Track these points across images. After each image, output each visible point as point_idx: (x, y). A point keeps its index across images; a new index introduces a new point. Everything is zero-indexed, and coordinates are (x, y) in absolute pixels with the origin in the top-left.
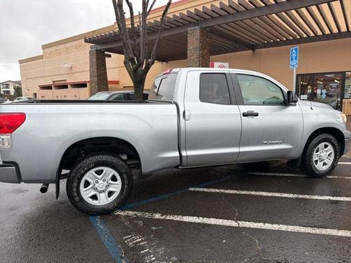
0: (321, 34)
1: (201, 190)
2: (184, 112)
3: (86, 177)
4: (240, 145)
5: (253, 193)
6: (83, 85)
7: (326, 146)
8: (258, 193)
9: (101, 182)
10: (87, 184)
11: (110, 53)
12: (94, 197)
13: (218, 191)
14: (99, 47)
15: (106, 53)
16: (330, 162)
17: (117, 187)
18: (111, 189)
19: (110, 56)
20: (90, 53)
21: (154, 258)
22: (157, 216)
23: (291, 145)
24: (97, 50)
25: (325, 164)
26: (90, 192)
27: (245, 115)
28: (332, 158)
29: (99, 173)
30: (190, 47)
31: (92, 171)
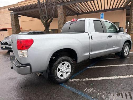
0: (96, 10)
1: (92, 67)
2: (91, 36)
3: (59, 67)
4: (107, 48)
5: (111, 66)
6: (6, 30)
7: (127, 47)
8: (113, 66)
9: (64, 68)
10: (59, 70)
11: (20, 15)
12: (62, 75)
13: (99, 67)
14: (15, 13)
15: (18, 15)
16: (128, 52)
17: (69, 70)
18: (67, 71)
19: (20, 17)
20: (11, 15)
21: (105, 96)
22: (87, 79)
23: (119, 47)
24: (14, 14)
25: (126, 53)
26: (60, 74)
27: (109, 37)
28: (128, 51)
29: (63, 64)
30: (59, 13)
31: (61, 64)
